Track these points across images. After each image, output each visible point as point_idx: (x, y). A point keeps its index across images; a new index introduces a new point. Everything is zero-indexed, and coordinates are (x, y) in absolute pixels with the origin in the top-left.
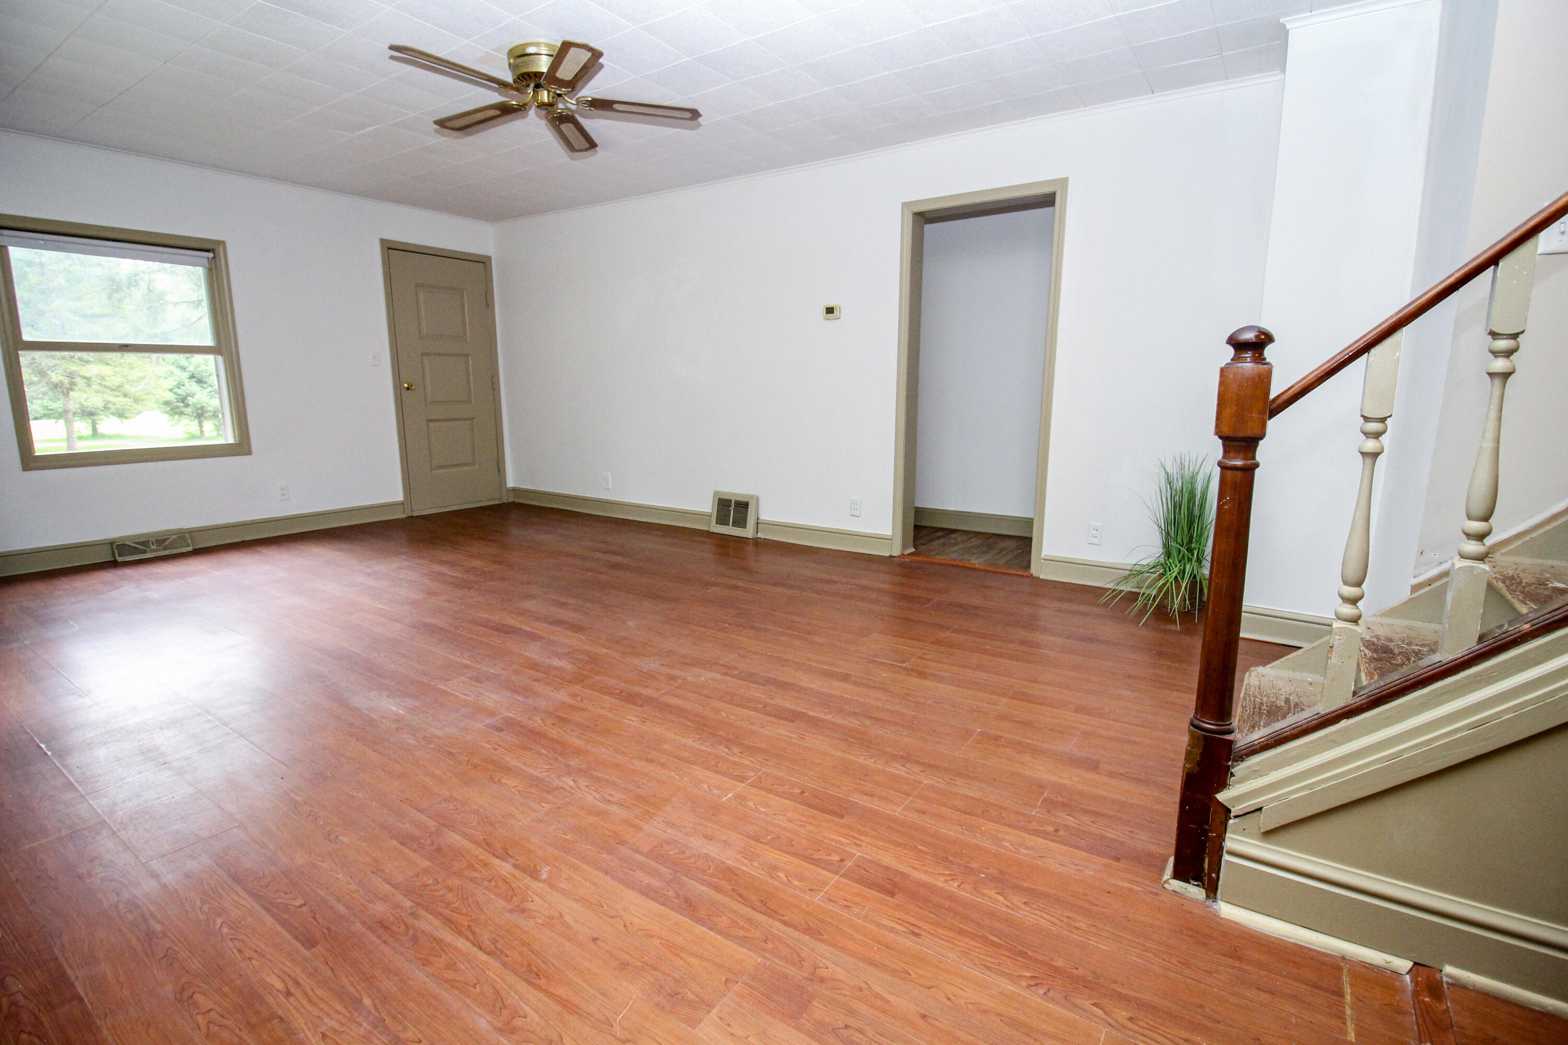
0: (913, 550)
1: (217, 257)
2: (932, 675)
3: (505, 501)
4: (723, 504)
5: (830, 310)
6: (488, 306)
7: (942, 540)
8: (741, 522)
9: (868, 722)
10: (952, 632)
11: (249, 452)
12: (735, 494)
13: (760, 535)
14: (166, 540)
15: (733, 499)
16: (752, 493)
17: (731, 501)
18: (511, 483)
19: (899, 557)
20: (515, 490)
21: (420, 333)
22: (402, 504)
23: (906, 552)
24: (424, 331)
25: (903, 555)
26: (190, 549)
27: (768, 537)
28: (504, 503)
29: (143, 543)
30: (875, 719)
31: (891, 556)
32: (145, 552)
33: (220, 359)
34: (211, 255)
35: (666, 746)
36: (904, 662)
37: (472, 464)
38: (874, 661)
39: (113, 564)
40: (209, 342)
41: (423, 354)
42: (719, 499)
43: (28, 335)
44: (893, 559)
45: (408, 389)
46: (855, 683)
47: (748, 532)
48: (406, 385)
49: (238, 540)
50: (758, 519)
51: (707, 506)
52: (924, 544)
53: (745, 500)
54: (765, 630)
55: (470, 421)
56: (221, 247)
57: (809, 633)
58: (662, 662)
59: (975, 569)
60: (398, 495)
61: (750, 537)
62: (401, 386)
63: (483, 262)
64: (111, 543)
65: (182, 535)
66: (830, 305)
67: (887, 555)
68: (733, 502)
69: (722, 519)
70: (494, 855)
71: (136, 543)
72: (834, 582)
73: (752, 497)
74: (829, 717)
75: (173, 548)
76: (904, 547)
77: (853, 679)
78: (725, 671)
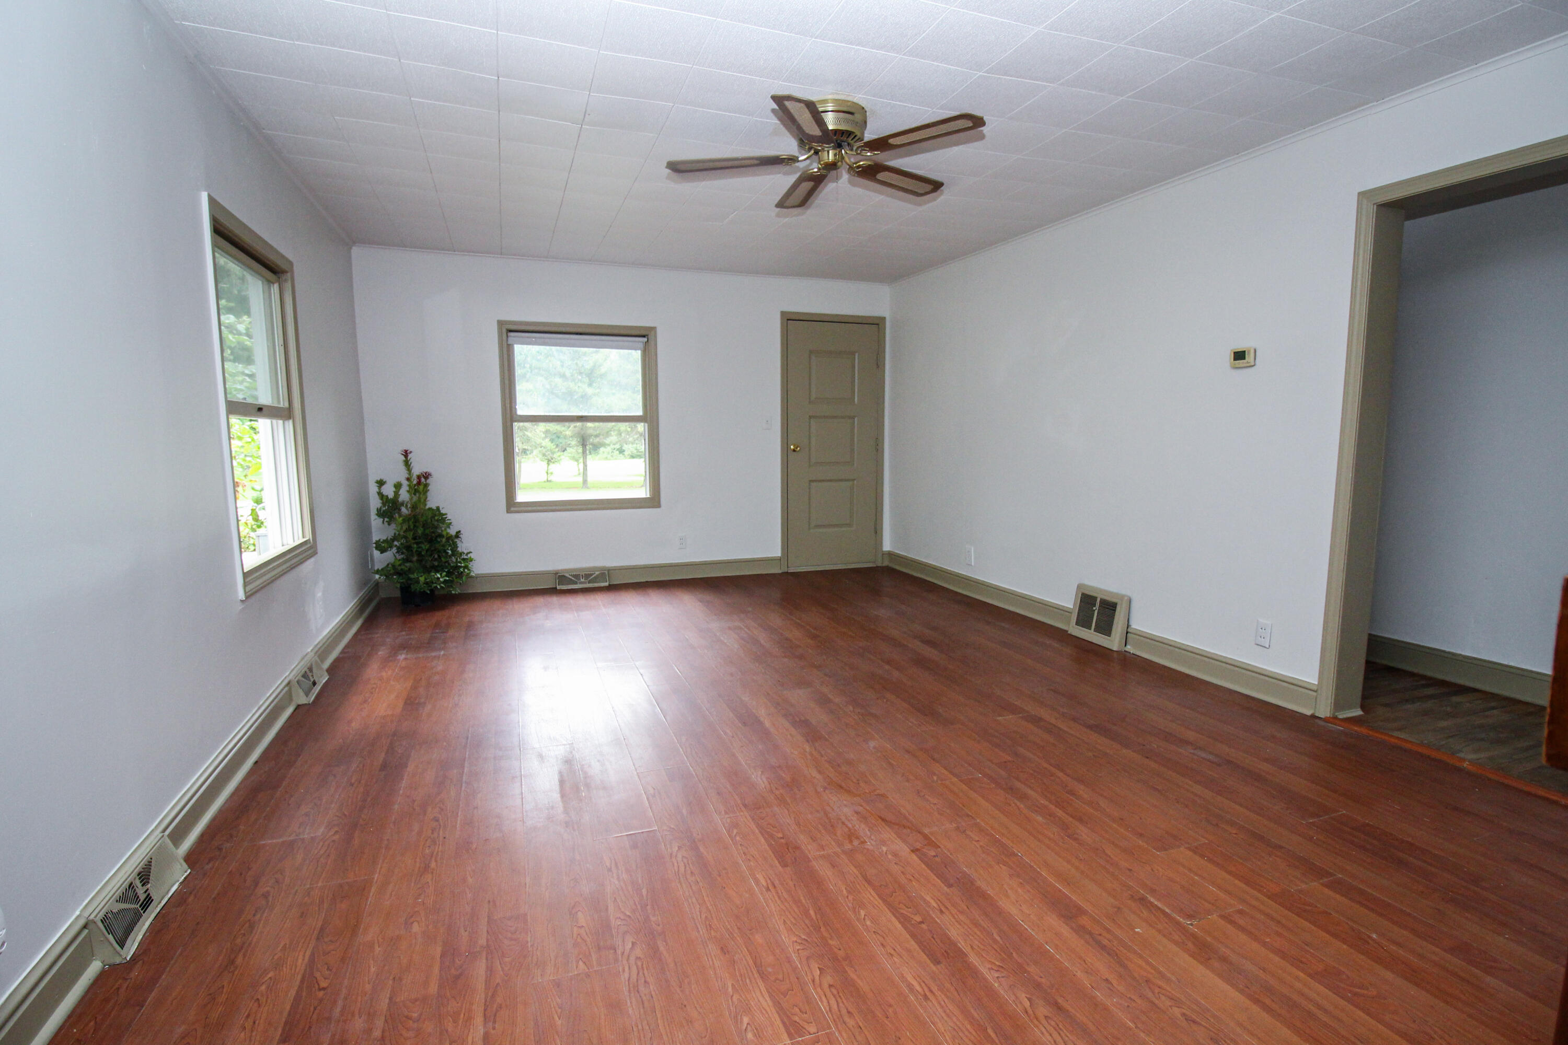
0: (1358, 712)
1: (649, 341)
2: (1224, 959)
3: (879, 565)
4: (1087, 600)
5: (1239, 356)
6: (878, 366)
7: (1429, 704)
8: (1105, 628)
9: (1043, 1010)
10: (1326, 885)
11: (659, 506)
12: (1101, 590)
13: (1129, 648)
14: (591, 575)
15: (1100, 596)
16: (1123, 592)
17: (1095, 598)
18: (887, 546)
19: (1326, 720)
20: (890, 554)
21: (810, 399)
22: (780, 559)
23: (1342, 715)
24: (813, 397)
25: (1335, 718)
26: (607, 584)
27: (1138, 653)
28: (877, 567)
29: (577, 576)
30: (1059, 1008)
31: (1313, 716)
32: (576, 583)
33: (646, 425)
34: (645, 339)
35: (759, 938)
36: (1190, 917)
37: (849, 525)
38: (1142, 900)
39: (553, 591)
40: (640, 413)
41: (810, 417)
42: (1083, 594)
43: (521, 411)
44: (1317, 721)
45: (794, 450)
46: (1081, 930)
47: (1113, 642)
48: (792, 447)
49: (642, 581)
50: (1128, 626)
51: (1068, 601)
52: (1386, 705)
53: (1114, 600)
54: (1023, 797)
55: (851, 483)
56: (653, 333)
57: (1080, 820)
58: (860, 809)
59: (1460, 770)
60: (776, 551)
61: (1115, 649)
62: (788, 447)
63: (876, 324)
64: (556, 573)
65: (606, 573)
66: (1240, 348)
67: (1308, 712)
68: (1098, 600)
69: (1084, 621)
70: (485, 1010)
71: (571, 575)
72: (1185, 742)
73: (1122, 597)
74: (990, 976)
75: (595, 582)
76: (1338, 705)
77: (1084, 921)
78: (918, 845)
